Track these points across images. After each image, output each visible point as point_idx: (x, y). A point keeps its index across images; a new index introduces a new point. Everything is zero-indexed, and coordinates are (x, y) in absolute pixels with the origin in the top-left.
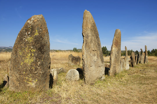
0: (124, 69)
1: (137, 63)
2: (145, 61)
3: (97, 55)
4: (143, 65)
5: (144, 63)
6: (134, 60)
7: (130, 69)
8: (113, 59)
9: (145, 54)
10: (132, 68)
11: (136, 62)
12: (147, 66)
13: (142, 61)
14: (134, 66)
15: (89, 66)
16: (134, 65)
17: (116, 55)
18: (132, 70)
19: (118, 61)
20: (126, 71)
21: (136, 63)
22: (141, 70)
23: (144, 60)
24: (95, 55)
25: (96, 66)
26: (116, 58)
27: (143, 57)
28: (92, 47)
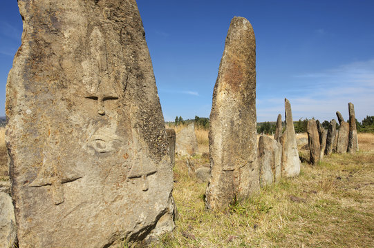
0: (278, 175)
1: (326, 152)
2: (349, 145)
3: (120, 123)
4: (344, 157)
5: (348, 151)
6: (317, 143)
7: (301, 174)
8: (219, 140)
9: (350, 126)
10: (308, 168)
11: (323, 150)
12: (358, 160)
13: (342, 147)
14: (316, 161)
15: (49, 180)
16: (316, 158)
17: (232, 122)
18: (308, 179)
19: (244, 146)
20: (285, 183)
21: (322, 153)
22: (339, 178)
23: (347, 142)
24: (106, 123)
25: (105, 174)
26: (234, 134)
27: (343, 134)
28: (86, 79)
